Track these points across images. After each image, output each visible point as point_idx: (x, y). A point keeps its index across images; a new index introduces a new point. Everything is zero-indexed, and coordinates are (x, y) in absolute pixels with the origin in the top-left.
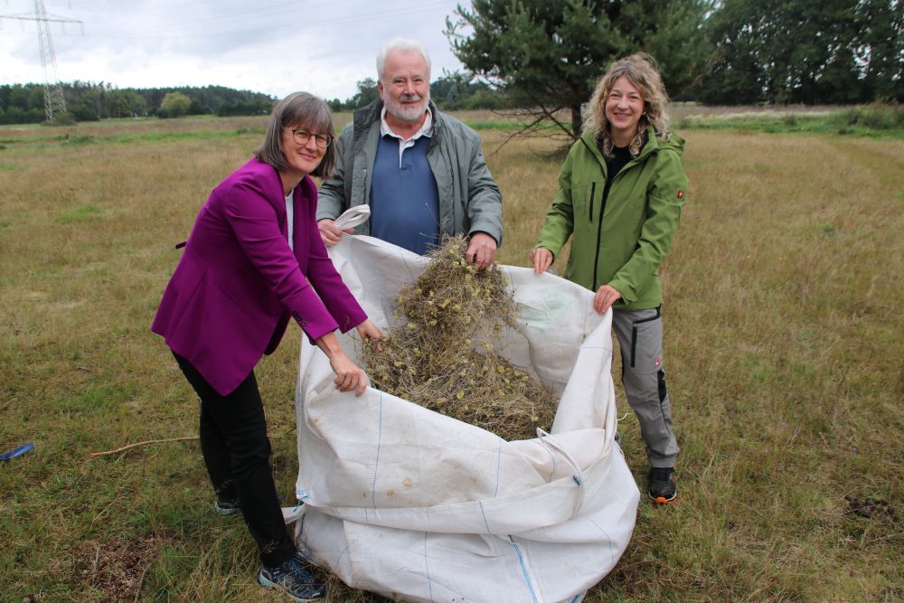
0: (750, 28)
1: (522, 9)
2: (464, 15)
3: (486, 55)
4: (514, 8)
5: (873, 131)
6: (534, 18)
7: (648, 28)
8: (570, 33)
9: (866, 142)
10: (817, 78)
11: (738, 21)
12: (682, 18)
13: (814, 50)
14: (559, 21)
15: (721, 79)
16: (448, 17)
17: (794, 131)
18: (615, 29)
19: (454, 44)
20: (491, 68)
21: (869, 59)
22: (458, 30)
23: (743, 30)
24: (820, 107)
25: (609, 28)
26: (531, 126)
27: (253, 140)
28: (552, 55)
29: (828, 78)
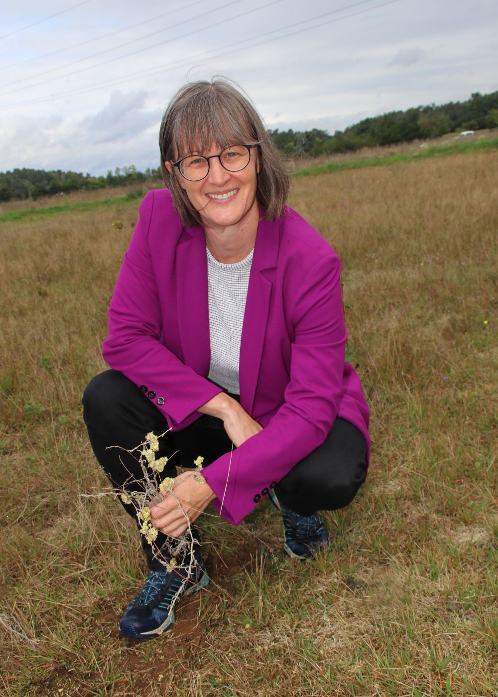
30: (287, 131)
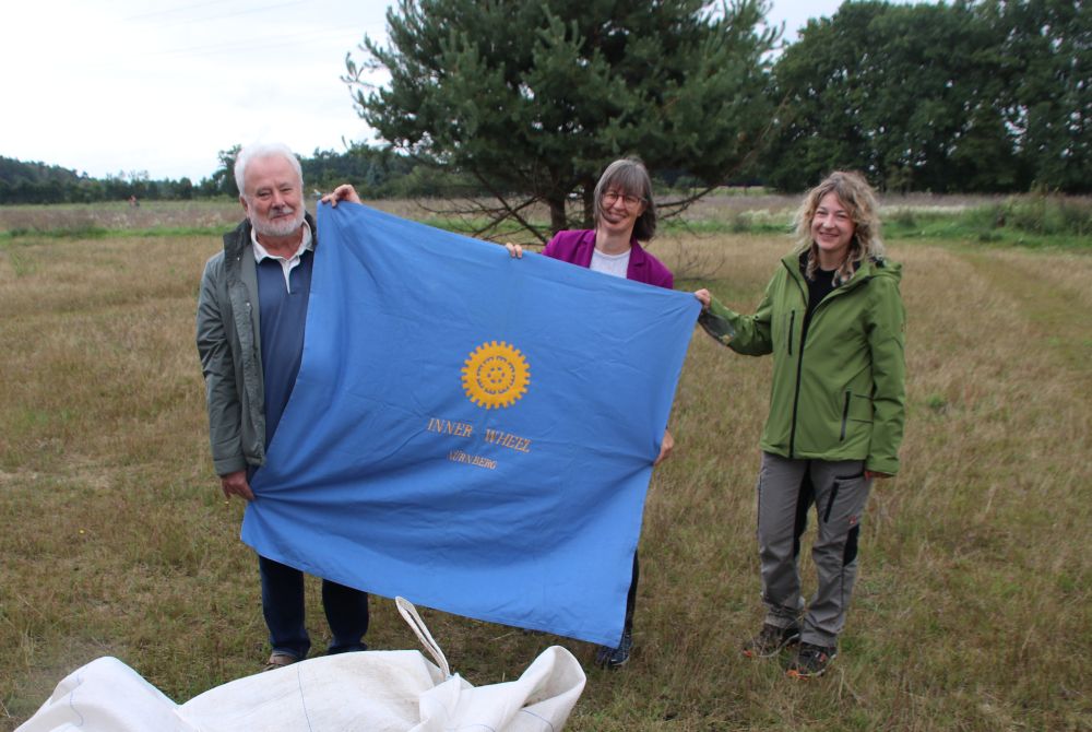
0: (845, 73)
1: (466, 44)
2: (374, 52)
3: (411, 116)
4: (453, 42)
5: (1030, 238)
6: (485, 58)
7: (671, 77)
8: (544, 83)
9: (1017, 256)
10: (950, 151)
11: (826, 62)
12: (723, 63)
13: (943, 110)
14: (528, 64)
15: (803, 152)
16: (349, 55)
17: (910, 236)
18: (617, 78)
19: (358, 98)
20: (420, 137)
21: (1026, 125)
22: (366, 76)
23: (834, 75)
24: (955, 197)
25: (606, 77)
26: (483, 230)
27: (36, 247)
28: (515, 117)
29: (967, 151)
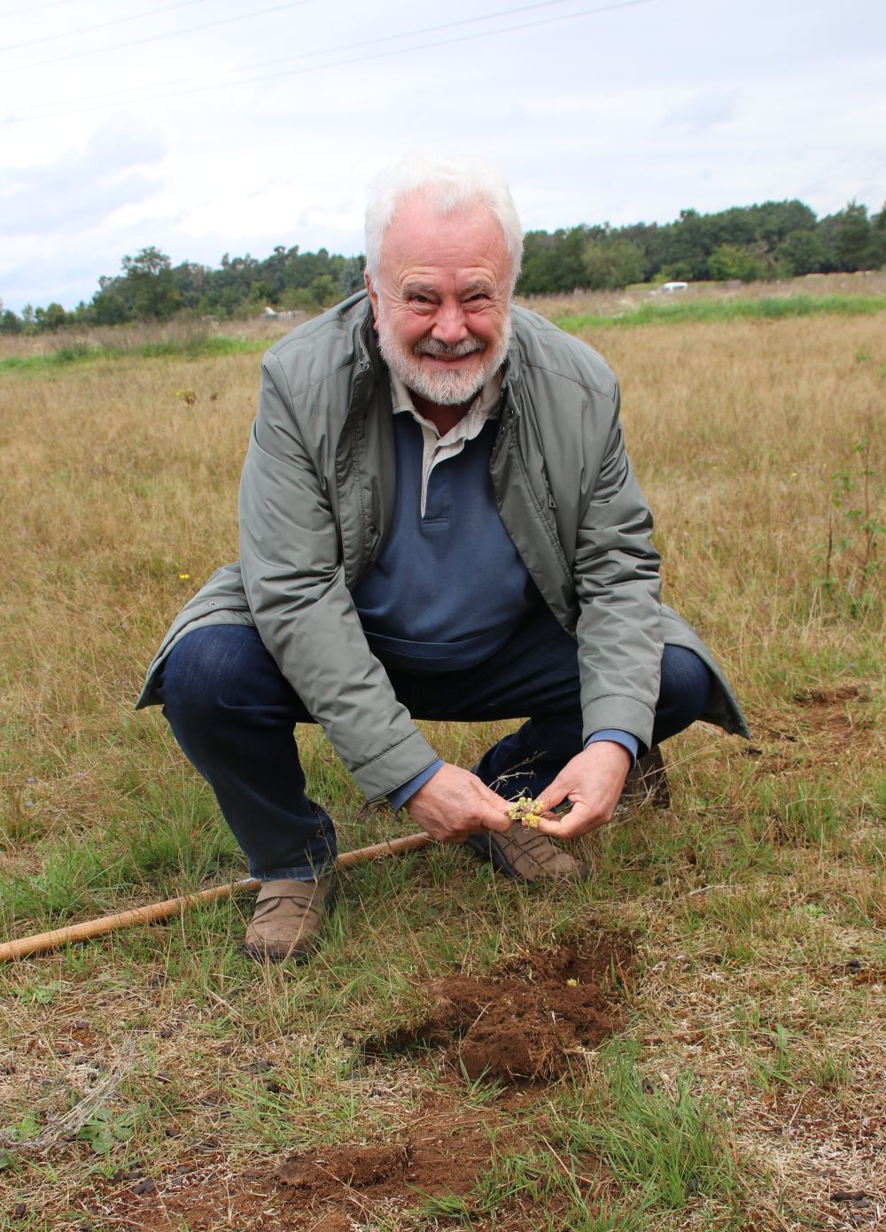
30: (315, 251)
